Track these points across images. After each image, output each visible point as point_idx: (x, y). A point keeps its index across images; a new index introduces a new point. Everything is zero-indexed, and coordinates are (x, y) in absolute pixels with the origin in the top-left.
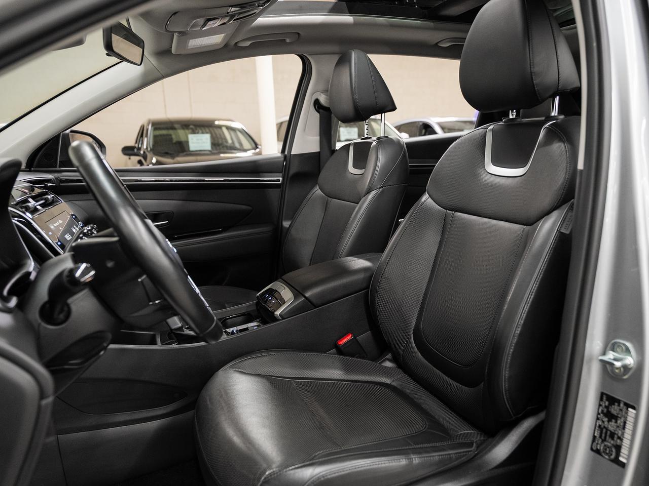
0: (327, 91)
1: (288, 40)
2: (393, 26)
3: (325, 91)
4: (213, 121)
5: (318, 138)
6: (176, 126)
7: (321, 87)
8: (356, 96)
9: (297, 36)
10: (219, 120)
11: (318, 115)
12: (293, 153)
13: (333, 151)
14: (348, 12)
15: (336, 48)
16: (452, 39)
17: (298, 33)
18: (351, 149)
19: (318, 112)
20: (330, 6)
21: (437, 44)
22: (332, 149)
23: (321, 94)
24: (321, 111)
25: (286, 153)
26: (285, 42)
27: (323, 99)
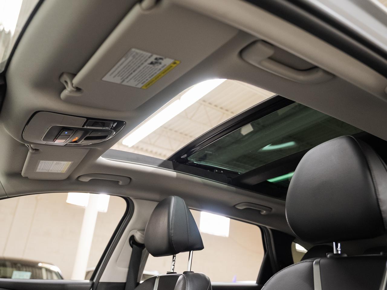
0: (143, 230)
1: (121, 183)
2: (205, 185)
3: (142, 230)
4: (37, 263)
5: (126, 270)
6: (8, 263)
7: (139, 226)
8: (172, 231)
9: (129, 180)
10: (42, 263)
11: (131, 249)
12: (101, 280)
13: (138, 284)
14: (173, 169)
15: (157, 197)
16: (248, 204)
17: (130, 179)
18: (157, 282)
19: (132, 247)
20: (160, 162)
21: (235, 206)
22: (138, 282)
23: (138, 232)
24: (134, 246)
25: (95, 281)
26: (118, 184)
27: (138, 236)
